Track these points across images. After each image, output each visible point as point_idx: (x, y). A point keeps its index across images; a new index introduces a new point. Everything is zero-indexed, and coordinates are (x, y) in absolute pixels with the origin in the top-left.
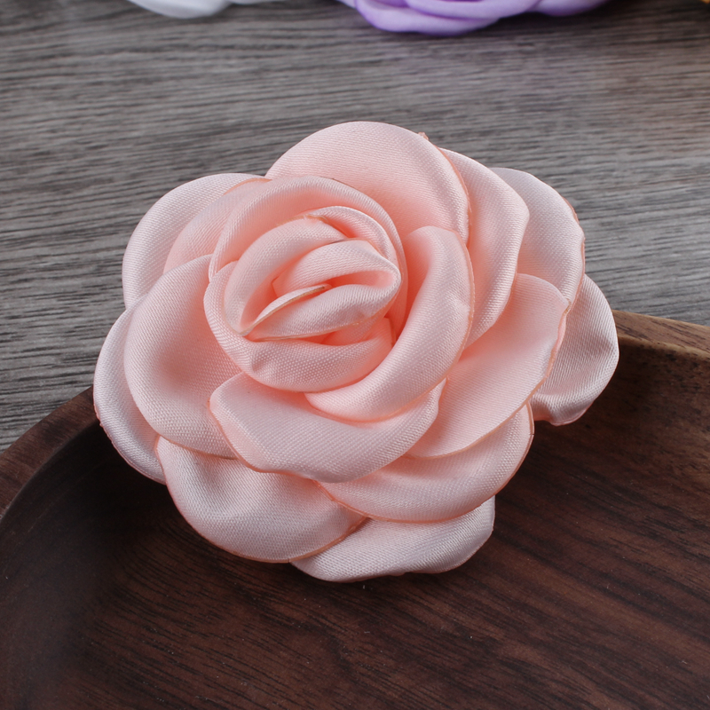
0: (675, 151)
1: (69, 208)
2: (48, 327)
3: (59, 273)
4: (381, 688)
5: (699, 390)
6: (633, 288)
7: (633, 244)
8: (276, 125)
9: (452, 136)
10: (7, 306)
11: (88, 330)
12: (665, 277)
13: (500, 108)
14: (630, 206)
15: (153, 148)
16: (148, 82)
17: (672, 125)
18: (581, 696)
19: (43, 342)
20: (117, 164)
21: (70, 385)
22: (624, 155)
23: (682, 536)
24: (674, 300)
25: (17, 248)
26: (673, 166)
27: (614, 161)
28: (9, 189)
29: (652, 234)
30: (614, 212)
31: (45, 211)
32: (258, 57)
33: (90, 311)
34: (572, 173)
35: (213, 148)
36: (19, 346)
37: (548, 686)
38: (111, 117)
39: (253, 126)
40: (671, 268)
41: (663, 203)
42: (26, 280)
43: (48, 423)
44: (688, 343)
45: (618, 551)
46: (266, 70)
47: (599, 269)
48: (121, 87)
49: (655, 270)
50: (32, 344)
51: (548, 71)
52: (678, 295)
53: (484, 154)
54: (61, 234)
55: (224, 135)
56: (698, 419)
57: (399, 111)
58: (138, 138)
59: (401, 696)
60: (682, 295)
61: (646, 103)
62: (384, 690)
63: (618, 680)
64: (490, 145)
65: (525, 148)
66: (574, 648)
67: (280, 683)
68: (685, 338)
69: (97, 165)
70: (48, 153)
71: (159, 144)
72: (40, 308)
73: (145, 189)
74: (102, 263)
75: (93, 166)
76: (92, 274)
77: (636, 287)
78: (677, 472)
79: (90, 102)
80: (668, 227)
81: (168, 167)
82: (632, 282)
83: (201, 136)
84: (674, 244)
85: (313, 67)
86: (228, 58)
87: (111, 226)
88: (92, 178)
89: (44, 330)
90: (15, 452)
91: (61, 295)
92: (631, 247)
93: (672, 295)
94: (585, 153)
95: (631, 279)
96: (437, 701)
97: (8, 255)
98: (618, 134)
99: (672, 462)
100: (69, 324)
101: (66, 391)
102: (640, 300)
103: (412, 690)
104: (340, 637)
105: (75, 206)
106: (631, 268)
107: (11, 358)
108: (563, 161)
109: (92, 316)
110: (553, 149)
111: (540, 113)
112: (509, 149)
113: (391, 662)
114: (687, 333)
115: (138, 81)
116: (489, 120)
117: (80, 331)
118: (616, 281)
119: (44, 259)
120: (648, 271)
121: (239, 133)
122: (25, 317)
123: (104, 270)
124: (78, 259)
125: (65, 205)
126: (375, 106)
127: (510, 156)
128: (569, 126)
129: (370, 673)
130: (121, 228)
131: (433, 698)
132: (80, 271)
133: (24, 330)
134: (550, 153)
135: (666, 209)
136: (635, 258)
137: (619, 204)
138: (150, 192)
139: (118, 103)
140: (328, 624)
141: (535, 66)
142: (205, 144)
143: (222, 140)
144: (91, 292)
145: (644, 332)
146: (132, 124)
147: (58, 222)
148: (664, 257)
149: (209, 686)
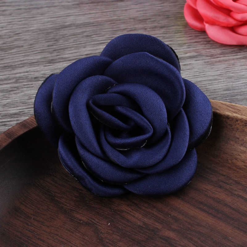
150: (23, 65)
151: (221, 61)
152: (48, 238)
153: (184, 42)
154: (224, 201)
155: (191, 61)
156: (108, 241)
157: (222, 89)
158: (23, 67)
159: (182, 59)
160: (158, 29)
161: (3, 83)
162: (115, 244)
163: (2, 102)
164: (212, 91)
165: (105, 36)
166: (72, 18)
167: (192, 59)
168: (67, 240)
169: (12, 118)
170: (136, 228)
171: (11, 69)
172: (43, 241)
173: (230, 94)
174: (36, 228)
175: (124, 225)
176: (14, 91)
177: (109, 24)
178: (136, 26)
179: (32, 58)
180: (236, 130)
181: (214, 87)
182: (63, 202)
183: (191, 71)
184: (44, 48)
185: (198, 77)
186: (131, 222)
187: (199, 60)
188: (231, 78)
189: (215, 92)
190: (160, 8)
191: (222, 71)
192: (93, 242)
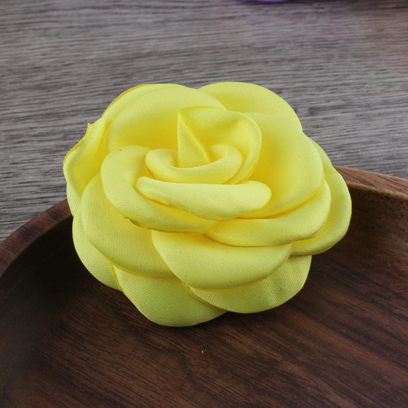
0: (402, 73)
1: (50, 100)
2: (34, 170)
3: (42, 138)
4: (209, 387)
5: (404, 217)
6: (372, 154)
7: (374, 127)
8: (171, 54)
9: (273, 61)
10: (11, 156)
11: (57, 172)
12: (392, 148)
13: (302, 46)
14: (373, 105)
15: (101, 66)
16: (100, 27)
17: (401, 57)
18: (324, 395)
19: (30, 178)
20: (79, 75)
21: (44, 204)
22: (372, 75)
23: (390, 302)
24: (396, 161)
25: (19, 123)
26: (401, 82)
27: (366, 78)
28: (17, 88)
29: (385, 122)
30: (364, 109)
31: (37, 101)
32: (164, 13)
33: (58, 161)
34: (341, 85)
35: (134, 66)
36: (17, 180)
37: (306, 389)
38: (77, 47)
39: (159, 54)
40: (395, 142)
41: (393, 104)
42: (23, 142)
43: (25, 228)
44: (398, 190)
45: (351, 310)
46: (168, 21)
47: (353, 142)
48: (85, 29)
49: (387, 143)
50: (25, 179)
51: (331, 24)
52: (398, 159)
53: (291, 72)
54: (44, 115)
55: (141, 59)
56: (403, 234)
57: (243, 46)
58: (92, 59)
59: (220, 392)
60: (401, 158)
61: (387, 44)
62: (211, 388)
63: (347, 386)
64: (295, 67)
65: (315, 70)
66: (323, 367)
67: (152, 383)
68: (396, 187)
69: (67, 75)
70: (40, 67)
71: (104, 63)
72: (30, 158)
73: (94, 90)
74: (67, 133)
75: (65, 75)
76: (61, 139)
77: (374, 153)
78: (389, 265)
79: (66, 38)
80: (395, 118)
81: (108, 77)
82: (372, 150)
83: (128, 59)
84: (398, 128)
85: (196, 20)
86: (147, 13)
87: (73, 111)
88: (65, 83)
89: (32, 171)
90: (5, 245)
91: (42, 151)
92: (373, 129)
93: (395, 159)
94: (350, 73)
95: (371, 148)
96: (241, 396)
97: (14, 127)
98: (370, 62)
99: (386, 259)
100: (46, 168)
101: (42, 207)
102: (376, 161)
103: (227, 389)
104: (188, 356)
105: (54, 99)
106: (372, 142)
107: (12, 187)
108: (336, 78)
109: (59, 164)
110: (331, 71)
111: (325, 49)
112: (305, 70)
113: (216, 372)
114: (398, 183)
115: (94, 26)
116: (296, 53)
117: (53, 172)
118: (362, 149)
119: (34, 130)
120: (382, 144)
121: (150, 58)
122: (21, 163)
123: (68, 137)
124: (53, 130)
125: (48, 98)
126: (230, 43)
127: (305, 74)
128: (342, 57)
129: (203, 378)
130: (79, 112)
131: (238, 394)
132: (54, 137)
133: (20, 171)
134: (329, 73)
135: (394, 107)
136: (375, 136)
137: (368, 104)
138: (97, 91)
139: (82, 39)
140: (181, 348)
141: (324, 21)
142: (131, 64)
143: (140, 61)
144: (60, 149)
145: (372, 182)
146: (89, 51)
147: (43, 108)
148: (391, 136)
149: (111, 383)
150: (75, 113)
151: (382, 114)
152: (109, 370)
153: (325, 84)
154: (378, 323)
155: (335, 114)
156: (200, 376)
157: (382, 157)
158: (75, 115)
159: (321, 109)
160: (286, 63)
161: (44, 139)
162: (211, 381)
163: (42, 168)
164: (366, 159)
165: (203, 71)
166: (152, 43)
167: (337, 110)
168: (138, 374)
169: (57, 192)
170: (242, 358)
171: (57, 119)
172: (102, 374)
173: (394, 165)
174: (91, 355)
175: (225, 354)
176: (61, 151)
177: (210, 53)
178: (252, 58)
179: (89, 102)
180: (400, 217)
181: (370, 154)
182: (133, 317)
183: (335, 128)
184: (108, 88)
185: (346, 138)
186: (236, 350)
187: (347, 112)
188: (397, 141)
189: (371, 161)
190: (290, 30)
191: (384, 130)
192: (177, 377)
